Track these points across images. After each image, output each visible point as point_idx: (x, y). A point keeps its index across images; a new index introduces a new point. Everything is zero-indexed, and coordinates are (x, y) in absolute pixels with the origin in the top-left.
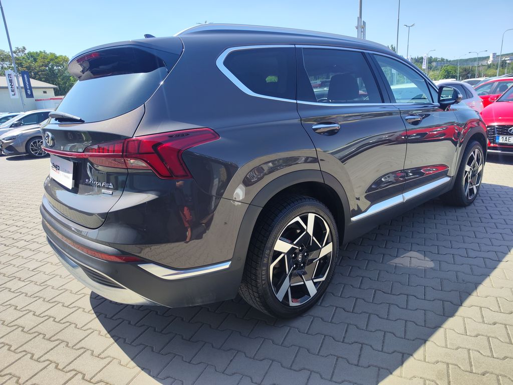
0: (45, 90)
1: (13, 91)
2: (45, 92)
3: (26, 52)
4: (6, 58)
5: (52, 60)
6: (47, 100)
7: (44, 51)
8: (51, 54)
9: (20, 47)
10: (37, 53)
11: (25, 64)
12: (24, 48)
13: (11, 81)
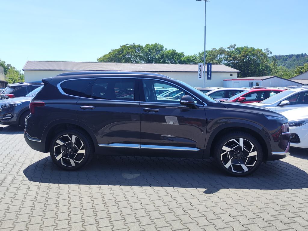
0: (231, 73)
1: (200, 75)
2: (231, 75)
3: (236, 47)
4: (223, 52)
5: (250, 52)
6: (230, 80)
7: (247, 46)
8: (251, 48)
9: (233, 44)
10: (242, 48)
11: (233, 55)
12: (235, 45)
13: (200, 69)
